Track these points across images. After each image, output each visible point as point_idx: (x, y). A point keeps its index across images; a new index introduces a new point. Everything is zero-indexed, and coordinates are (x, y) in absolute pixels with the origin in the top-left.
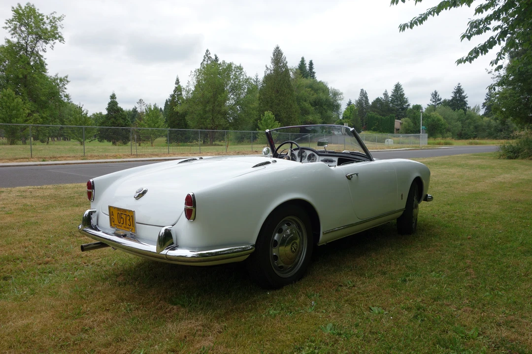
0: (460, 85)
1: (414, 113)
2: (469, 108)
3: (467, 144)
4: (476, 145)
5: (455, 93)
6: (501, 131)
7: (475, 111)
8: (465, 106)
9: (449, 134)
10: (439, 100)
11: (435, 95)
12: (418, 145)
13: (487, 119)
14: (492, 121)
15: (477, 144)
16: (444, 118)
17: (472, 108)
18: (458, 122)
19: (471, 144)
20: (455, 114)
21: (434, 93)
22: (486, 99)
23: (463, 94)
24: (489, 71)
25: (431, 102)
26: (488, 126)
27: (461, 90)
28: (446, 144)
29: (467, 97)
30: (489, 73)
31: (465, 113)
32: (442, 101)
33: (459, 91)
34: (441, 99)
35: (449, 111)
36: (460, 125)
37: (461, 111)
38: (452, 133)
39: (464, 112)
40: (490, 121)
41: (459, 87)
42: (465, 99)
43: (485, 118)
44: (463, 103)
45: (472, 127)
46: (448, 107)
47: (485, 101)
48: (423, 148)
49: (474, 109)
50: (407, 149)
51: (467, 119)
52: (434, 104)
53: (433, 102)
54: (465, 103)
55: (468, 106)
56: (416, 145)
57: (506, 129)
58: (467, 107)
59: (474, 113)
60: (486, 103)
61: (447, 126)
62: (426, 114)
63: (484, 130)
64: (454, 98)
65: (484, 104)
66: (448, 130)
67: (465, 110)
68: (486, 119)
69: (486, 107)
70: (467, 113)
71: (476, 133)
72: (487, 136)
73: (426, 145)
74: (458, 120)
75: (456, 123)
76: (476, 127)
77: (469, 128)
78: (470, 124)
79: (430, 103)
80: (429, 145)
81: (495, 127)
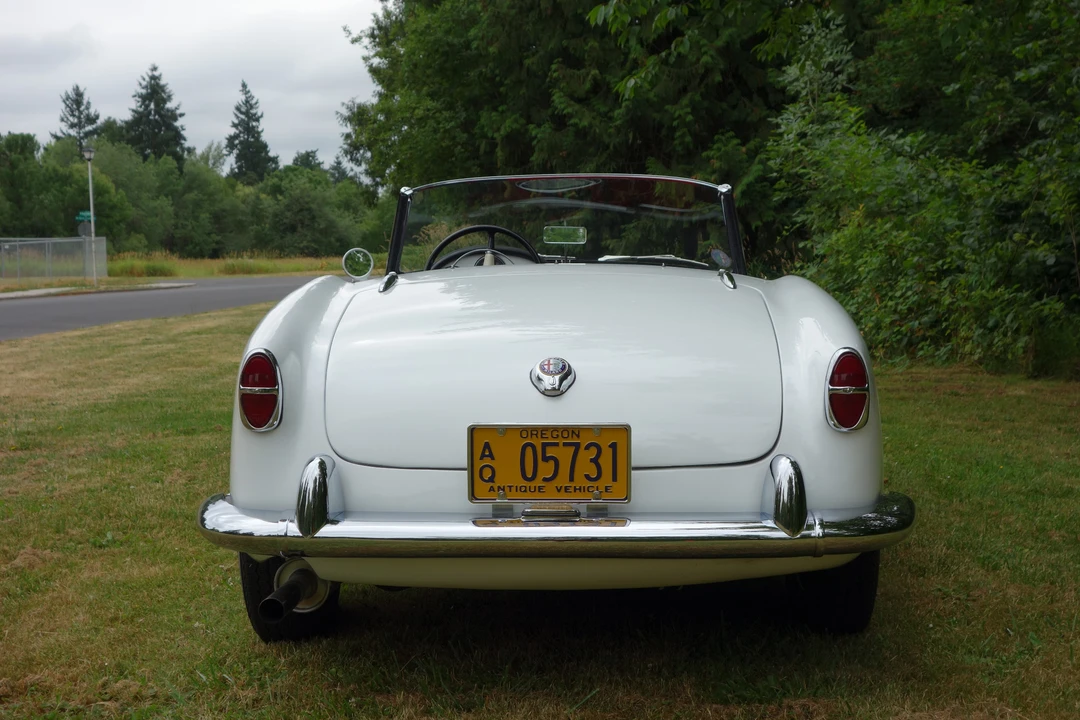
0: (156, 73)
1: (13, 166)
2: (190, 151)
3: (221, 272)
4: (247, 277)
5: (145, 99)
6: (293, 229)
7: (211, 162)
8: (178, 144)
9: (137, 239)
10: (91, 120)
11: (76, 101)
12: (80, 278)
13: (249, 190)
14: (263, 196)
15: (249, 271)
16: (118, 185)
17: (199, 152)
18: (163, 198)
19: (231, 271)
20: (150, 171)
21: (72, 95)
22: (235, 125)
23: (169, 105)
24: (355, 36)
25: (64, 127)
26: (253, 213)
27: (162, 88)
28: (153, 272)
29: (182, 115)
30: (354, 41)
31: (180, 169)
32: (100, 122)
33: (155, 92)
34: (97, 117)
35: (129, 159)
36: (170, 209)
37: (168, 162)
38: (147, 237)
39: (175, 164)
40: (258, 198)
41: (153, 78)
42: (176, 119)
43: (240, 186)
44: (173, 133)
45: (204, 216)
46: (123, 144)
47: (233, 131)
48: (102, 288)
49: (205, 157)
50: (53, 290)
51: (189, 189)
52: (73, 132)
53: (72, 126)
54: (177, 136)
55: (187, 144)
56: (74, 278)
57: (307, 222)
58: (183, 149)
59: (209, 170)
60: (236, 136)
61: (131, 212)
62: (55, 170)
63: (241, 227)
64: (140, 119)
65: (231, 139)
66: (133, 227)
67: (179, 159)
68: (244, 190)
69: (235, 152)
70: (187, 168)
71: (219, 238)
72: (253, 247)
73: (106, 278)
74: (162, 190)
75: (156, 203)
76: (217, 218)
77: (196, 218)
78: (197, 204)
79: (61, 128)
80: (112, 279)
81: (276, 215)
